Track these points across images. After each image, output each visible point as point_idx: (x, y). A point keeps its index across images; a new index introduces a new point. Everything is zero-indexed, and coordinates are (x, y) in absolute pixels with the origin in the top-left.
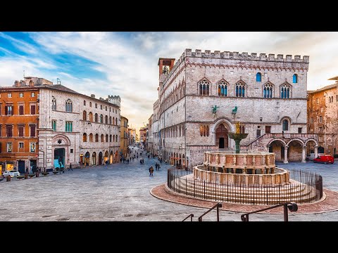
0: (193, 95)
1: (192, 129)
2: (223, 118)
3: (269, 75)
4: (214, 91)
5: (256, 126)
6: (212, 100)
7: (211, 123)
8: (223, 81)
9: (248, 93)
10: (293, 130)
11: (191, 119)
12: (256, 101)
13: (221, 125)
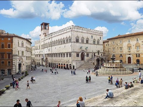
0: (74, 42)
1: (74, 55)
2: (83, 50)
3: (94, 37)
4: (80, 41)
5: (92, 53)
6: (80, 44)
7: (80, 52)
8: (83, 38)
9: (89, 42)
10: (100, 55)
11: (74, 51)
12: (91, 45)
13: (82, 53)
